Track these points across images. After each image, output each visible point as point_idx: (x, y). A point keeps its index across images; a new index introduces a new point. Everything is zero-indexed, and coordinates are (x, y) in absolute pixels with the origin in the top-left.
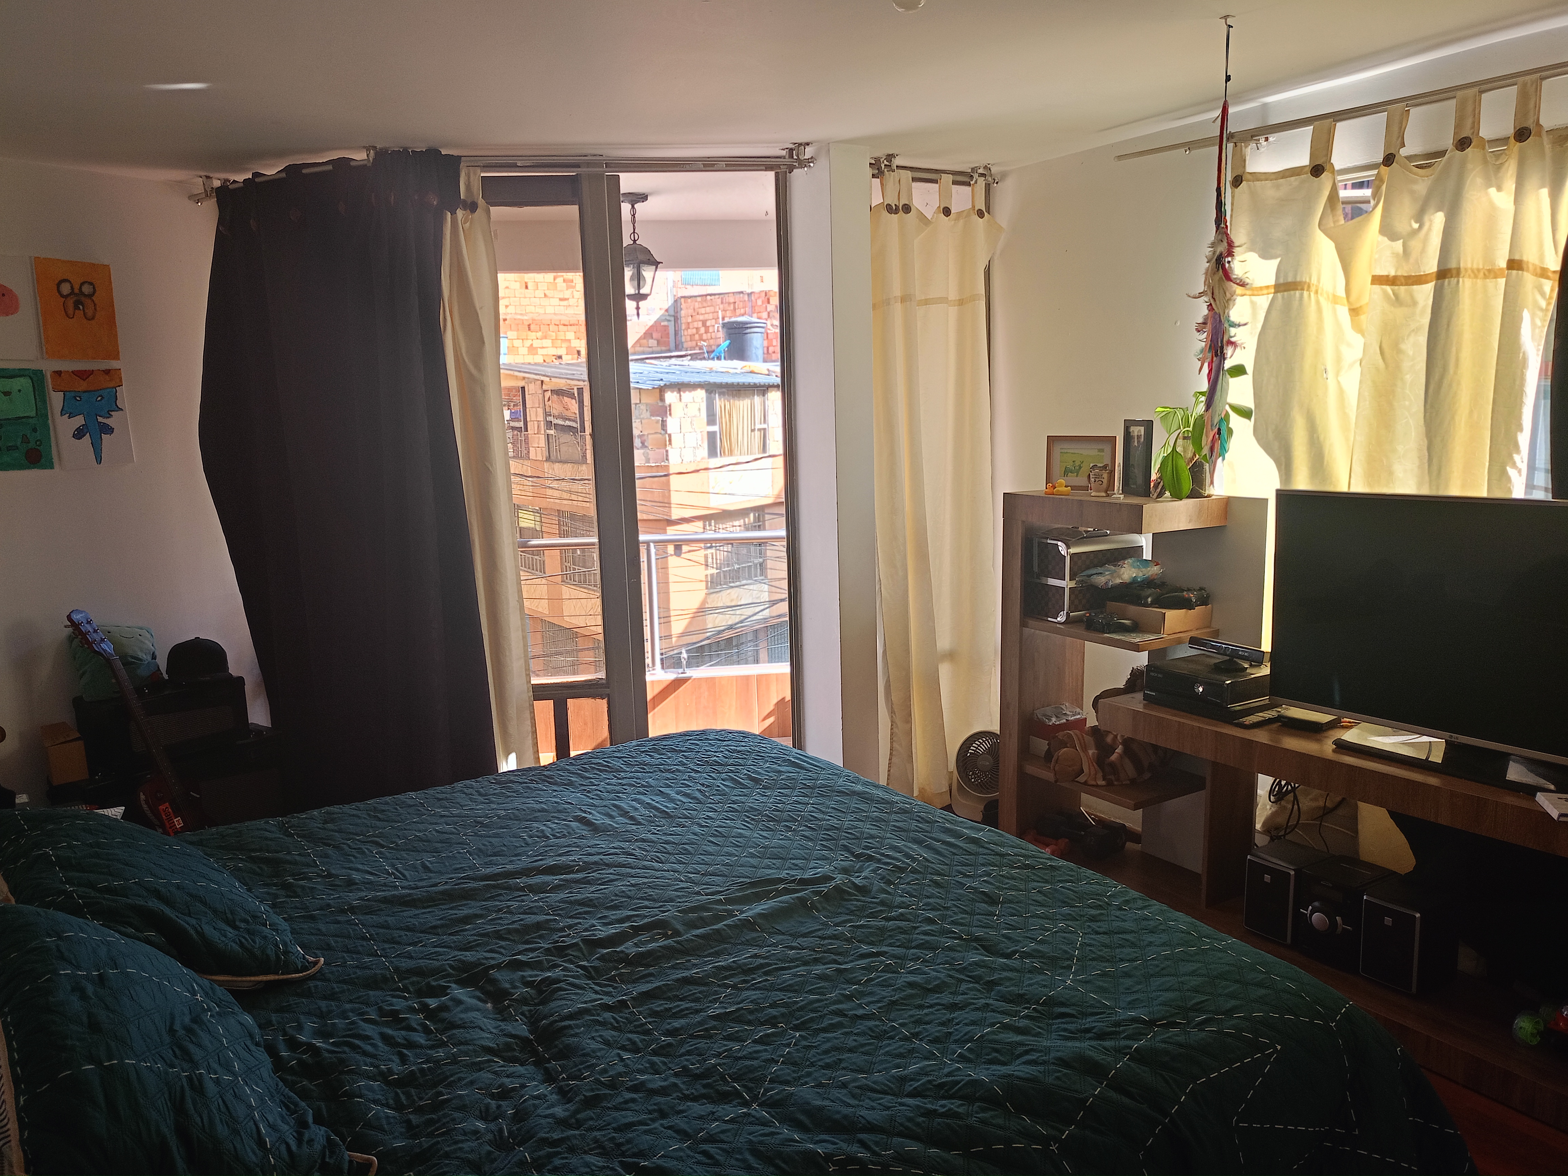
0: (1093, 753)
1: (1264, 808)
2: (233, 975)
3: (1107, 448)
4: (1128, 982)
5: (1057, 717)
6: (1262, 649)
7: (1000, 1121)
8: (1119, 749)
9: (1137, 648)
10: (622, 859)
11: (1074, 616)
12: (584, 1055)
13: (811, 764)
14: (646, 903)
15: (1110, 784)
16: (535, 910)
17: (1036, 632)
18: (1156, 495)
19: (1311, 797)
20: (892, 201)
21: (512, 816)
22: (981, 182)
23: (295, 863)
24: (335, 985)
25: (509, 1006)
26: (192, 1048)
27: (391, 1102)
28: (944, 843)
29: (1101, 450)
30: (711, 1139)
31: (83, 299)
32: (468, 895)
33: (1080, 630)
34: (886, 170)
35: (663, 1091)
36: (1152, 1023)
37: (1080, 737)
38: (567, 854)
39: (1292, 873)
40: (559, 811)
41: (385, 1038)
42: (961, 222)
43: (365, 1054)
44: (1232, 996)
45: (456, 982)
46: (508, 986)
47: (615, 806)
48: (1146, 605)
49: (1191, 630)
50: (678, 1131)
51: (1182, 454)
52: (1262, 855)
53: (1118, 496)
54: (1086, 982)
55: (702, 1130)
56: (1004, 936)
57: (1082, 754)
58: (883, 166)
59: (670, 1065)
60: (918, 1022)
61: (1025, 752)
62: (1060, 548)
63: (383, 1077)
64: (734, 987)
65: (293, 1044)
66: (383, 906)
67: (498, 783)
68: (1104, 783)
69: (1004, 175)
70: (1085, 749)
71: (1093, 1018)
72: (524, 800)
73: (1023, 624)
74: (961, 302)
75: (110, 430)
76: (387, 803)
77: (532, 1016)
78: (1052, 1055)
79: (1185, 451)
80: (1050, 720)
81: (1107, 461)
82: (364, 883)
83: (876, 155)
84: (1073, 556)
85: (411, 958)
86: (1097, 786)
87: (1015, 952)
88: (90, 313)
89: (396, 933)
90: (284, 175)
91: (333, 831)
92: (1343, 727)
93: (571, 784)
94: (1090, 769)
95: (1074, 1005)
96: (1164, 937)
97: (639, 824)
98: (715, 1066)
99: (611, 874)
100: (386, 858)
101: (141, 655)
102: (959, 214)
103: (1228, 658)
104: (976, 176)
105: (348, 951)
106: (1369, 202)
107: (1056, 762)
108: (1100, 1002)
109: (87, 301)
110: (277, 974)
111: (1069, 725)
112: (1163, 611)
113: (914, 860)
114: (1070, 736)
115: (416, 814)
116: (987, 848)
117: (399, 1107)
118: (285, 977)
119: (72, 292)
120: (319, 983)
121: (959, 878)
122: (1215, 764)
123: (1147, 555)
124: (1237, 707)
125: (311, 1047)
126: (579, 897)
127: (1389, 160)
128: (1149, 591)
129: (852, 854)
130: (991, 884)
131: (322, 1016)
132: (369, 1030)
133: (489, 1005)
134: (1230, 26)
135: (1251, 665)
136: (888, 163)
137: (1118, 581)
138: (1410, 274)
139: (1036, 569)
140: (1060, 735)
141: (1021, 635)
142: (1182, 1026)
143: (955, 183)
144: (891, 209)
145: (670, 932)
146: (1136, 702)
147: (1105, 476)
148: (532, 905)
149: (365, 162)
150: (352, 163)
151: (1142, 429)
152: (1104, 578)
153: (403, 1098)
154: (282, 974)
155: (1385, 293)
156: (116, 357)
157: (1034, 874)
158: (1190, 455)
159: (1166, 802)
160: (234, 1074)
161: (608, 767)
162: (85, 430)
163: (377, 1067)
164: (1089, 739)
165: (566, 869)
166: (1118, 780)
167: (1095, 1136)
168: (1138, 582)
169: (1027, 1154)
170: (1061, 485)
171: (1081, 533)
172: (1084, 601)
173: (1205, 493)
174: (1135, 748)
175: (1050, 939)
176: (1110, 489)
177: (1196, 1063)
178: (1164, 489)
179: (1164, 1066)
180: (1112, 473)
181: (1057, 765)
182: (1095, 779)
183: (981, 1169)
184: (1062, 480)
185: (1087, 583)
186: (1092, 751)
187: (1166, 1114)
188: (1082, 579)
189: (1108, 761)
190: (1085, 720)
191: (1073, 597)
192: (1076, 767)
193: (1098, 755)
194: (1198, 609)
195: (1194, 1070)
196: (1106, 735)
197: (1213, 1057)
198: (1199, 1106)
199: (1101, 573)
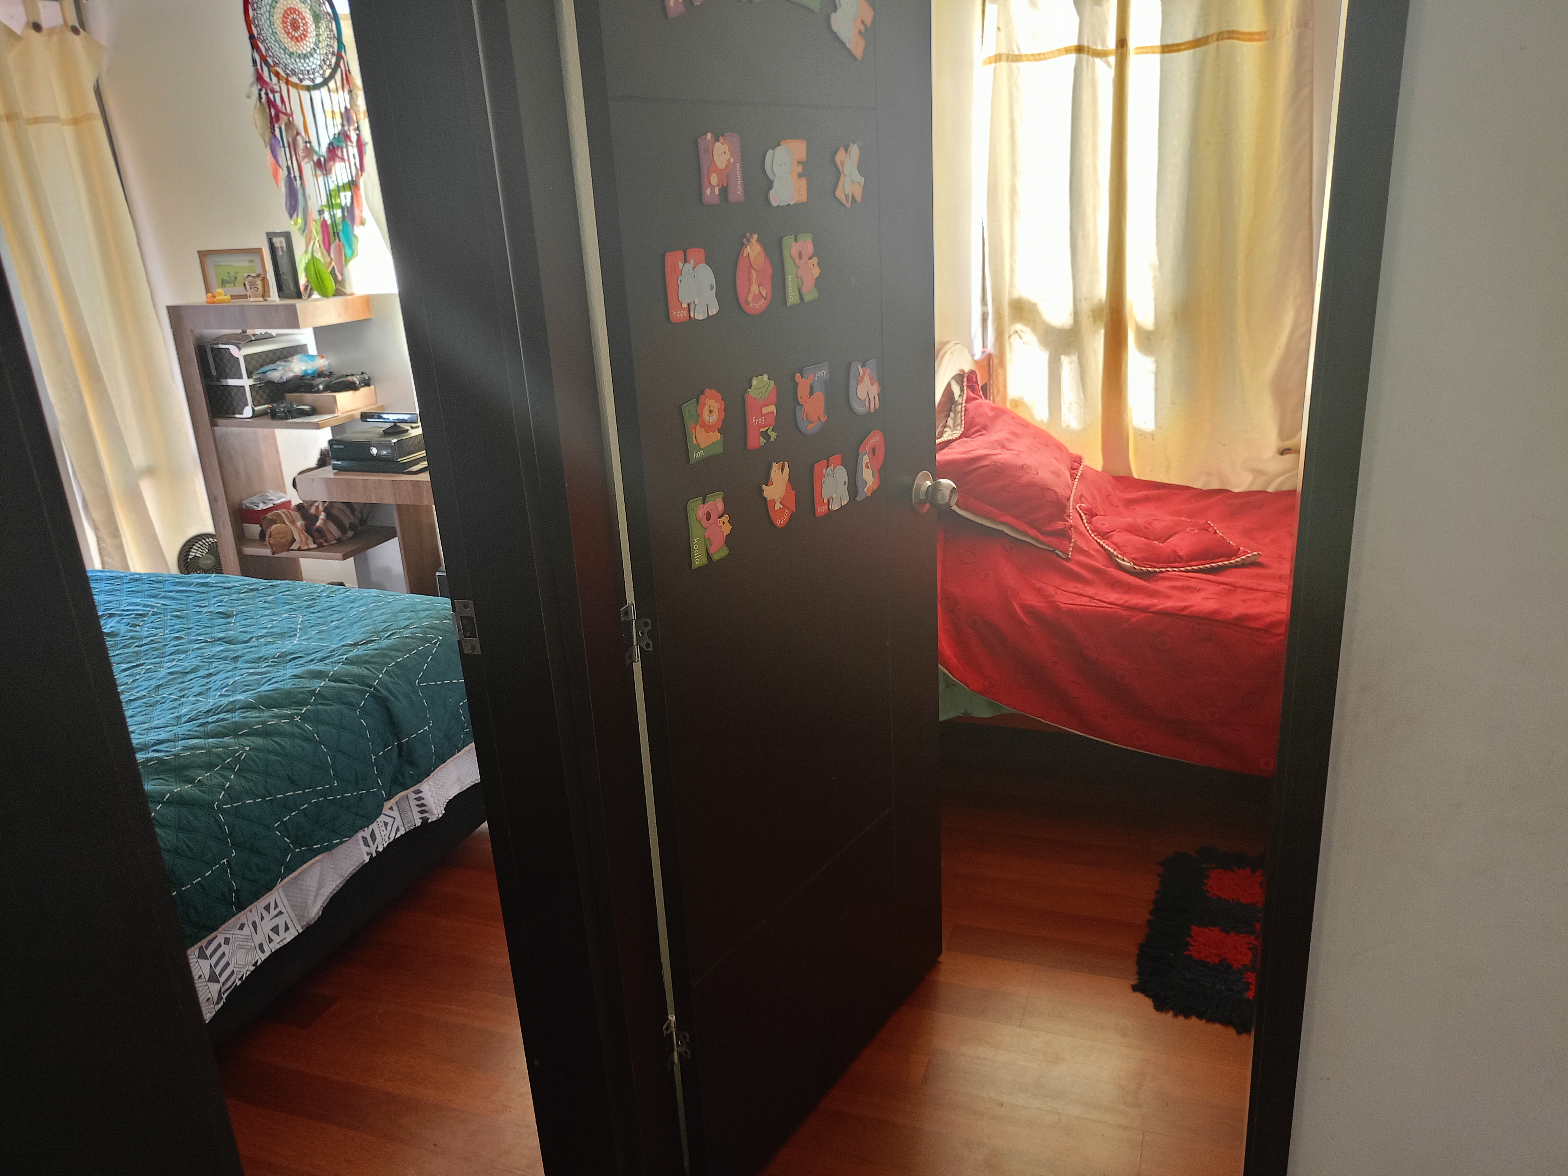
0: (301, 525)
3: (256, 258)
4: (338, 631)
5: (264, 503)
7: (258, 715)
8: (322, 516)
9: (318, 426)
11: (259, 411)
15: (321, 545)
17: (227, 429)
18: (307, 296)
28: (177, 592)
29: (251, 261)
33: (267, 420)
36: (355, 644)
37: (288, 514)
42: (55, 39)
44: (408, 619)
48: (318, 391)
49: (360, 407)
51: (320, 260)
53: (274, 299)
54: (308, 639)
56: (241, 632)
57: (292, 527)
61: (241, 538)
62: (232, 352)
68: (315, 546)
70: (293, 522)
73: (214, 424)
74: (75, 122)
78: (287, 676)
79: (323, 257)
80: (258, 506)
81: (260, 271)
84: (245, 357)
86: (311, 549)
87: (252, 638)
94: (300, 537)
95: (300, 651)
96: (361, 602)
102: (52, 30)
103: (393, 424)
107: (270, 536)
108: (320, 645)
111: (276, 507)
112: (334, 394)
113: (153, 607)
114: (278, 515)
116: (217, 587)
121: (197, 609)
122: (399, 507)
123: (312, 350)
124: (408, 460)
128: (320, 380)
135: (411, 427)
137: (291, 375)
139: (214, 373)
140: (269, 515)
141: (214, 434)
142: (376, 641)
146: (329, 473)
147: (259, 283)
151: (283, 239)
152: (279, 373)
157: (257, 593)
158: (328, 259)
159: (370, 550)
164: (296, 515)
166: (326, 541)
167: (325, 707)
168: (309, 374)
169: (280, 725)
170: (220, 294)
171: (248, 336)
172: (265, 396)
173: (348, 291)
174: (335, 512)
175: (278, 625)
176: (265, 294)
177: (388, 656)
178: (311, 290)
179: (366, 662)
180: (264, 280)
181: (271, 539)
182: (307, 544)
183: (247, 740)
184: (220, 290)
185: (263, 380)
186: (300, 523)
187: (370, 686)
188: (258, 376)
189: (314, 527)
190: (290, 501)
191: (254, 393)
192: (289, 538)
193: (306, 525)
194: (363, 391)
195: (387, 660)
196: (311, 508)
197: (399, 651)
198: (391, 677)
199: (276, 369)
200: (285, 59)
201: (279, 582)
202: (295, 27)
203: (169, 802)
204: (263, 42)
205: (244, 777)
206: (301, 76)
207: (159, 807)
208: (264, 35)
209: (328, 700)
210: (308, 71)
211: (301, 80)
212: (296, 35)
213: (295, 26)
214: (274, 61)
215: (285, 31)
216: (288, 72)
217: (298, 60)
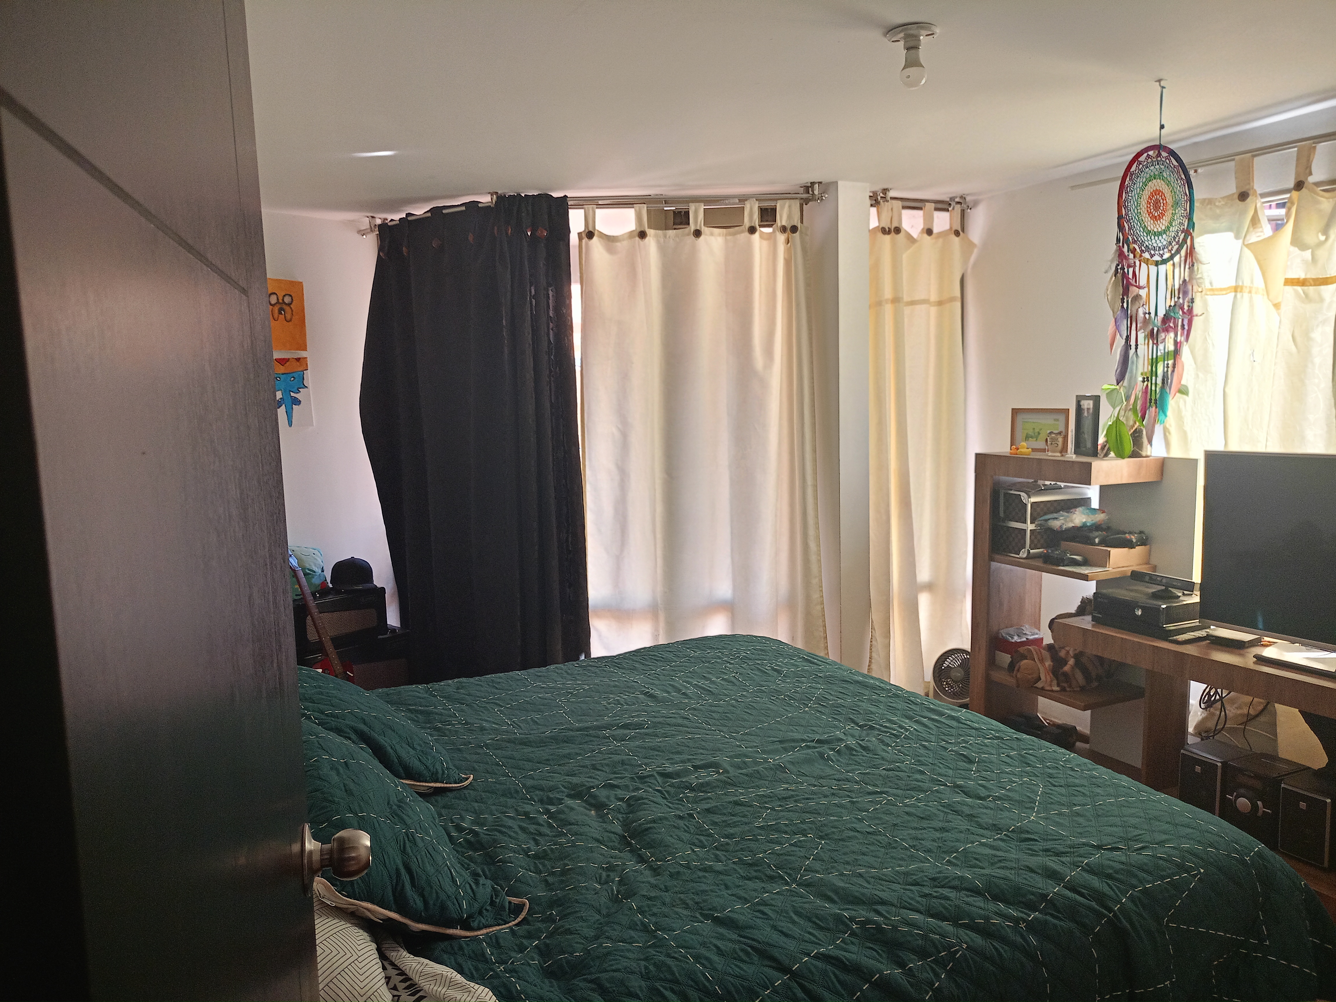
0: (1049, 665)
1: (1196, 713)
2: (415, 781)
3: (1062, 418)
4: (1080, 820)
5: (1018, 635)
6: (1193, 581)
7: (982, 905)
8: (1071, 662)
9: (1085, 578)
10: (680, 721)
11: (1033, 553)
12: (665, 846)
13: (821, 661)
14: (701, 751)
15: (1063, 690)
16: (618, 752)
17: (1002, 565)
18: (1102, 455)
19: (1236, 705)
20: (886, 225)
21: (593, 689)
22: (958, 208)
23: (441, 714)
24: (483, 794)
25: (607, 814)
26: (405, 817)
27: (532, 868)
28: (930, 719)
29: (1057, 420)
30: (764, 903)
31: (284, 306)
32: (568, 740)
33: (1039, 563)
34: (881, 201)
35: (726, 873)
36: (1099, 847)
37: (1038, 651)
38: (638, 716)
39: (1219, 764)
40: (628, 687)
41: (521, 828)
42: (941, 239)
43: (510, 837)
44: (1165, 833)
45: (567, 796)
46: (605, 800)
47: (670, 685)
48: (1093, 544)
49: (1133, 566)
50: (740, 898)
51: (1125, 422)
52: (1195, 751)
53: (1071, 456)
54: (1047, 819)
55: (757, 897)
56: (980, 785)
57: (1039, 665)
58: (879, 198)
59: (729, 857)
60: (916, 839)
61: (991, 662)
62: (1022, 498)
63: (526, 852)
64: (773, 809)
65: (459, 829)
66: (508, 745)
67: (581, 667)
68: (1058, 689)
69: (976, 203)
70: (1042, 661)
71: (1052, 842)
72: (602, 679)
73: (992, 559)
74: (940, 303)
75: (297, 402)
76: (500, 678)
77: (624, 821)
78: (1020, 863)
79: (1127, 420)
80: (1012, 638)
81: (1062, 428)
82: (492, 729)
83: (874, 189)
84: (1033, 504)
85: (533, 779)
86: (1052, 691)
87: (989, 796)
88: (288, 317)
89: (521, 763)
90: (429, 214)
91: (464, 694)
92: (1263, 645)
93: (635, 669)
94: (1046, 678)
95: (1036, 833)
96: (1109, 790)
97: (691, 698)
98: (763, 858)
99: (673, 730)
100: (505, 715)
101: (315, 569)
102: (940, 234)
103: (1164, 588)
104: (953, 204)
105: (488, 772)
106: (1283, 220)
107: (1018, 671)
108: (1057, 832)
109: (287, 308)
110: (443, 783)
111: (1029, 642)
112: (1109, 549)
113: (907, 730)
114: (1030, 651)
115: (523, 686)
116: (965, 724)
117: (538, 872)
118: (448, 785)
119: (278, 302)
120: (471, 792)
121: (943, 744)
123: (1095, 504)
124: (1171, 627)
125: (472, 831)
126: (651, 744)
127: (1299, 186)
128: (1097, 534)
129: (857, 724)
130: (969, 749)
131: (477, 813)
132: (510, 823)
133: (593, 812)
134: (1163, 87)
135: (1184, 594)
136: (883, 196)
137: (1071, 525)
138: (1318, 277)
139: (1002, 514)
140: (1021, 650)
141: (990, 567)
142: (1124, 851)
143: (936, 209)
144: (885, 231)
145: (721, 771)
146: (1086, 622)
147: (1060, 440)
148: (617, 748)
149: (490, 204)
150: (480, 205)
151: (1091, 402)
152: (1060, 522)
153: (541, 867)
154: (446, 783)
155: (1296, 292)
156: (305, 349)
157: (1003, 743)
158: (1131, 423)
160: (430, 836)
161: (663, 658)
162: (282, 402)
163: (520, 846)
164: (1046, 654)
165: (639, 726)
166: (1070, 686)
167: (1056, 921)
168: (1087, 526)
169: (1003, 928)
170: (1023, 448)
171: (1039, 486)
172: (1042, 541)
173: (1144, 454)
174: (1084, 660)
175: (1017, 789)
176: (1064, 450)
177: (1136, 876)
178: (1109, 450)
179: (1109, 876)
180: (1066, 438)
181: (1019, 673)
182: (1051, 685)
183: (967, 935)
184: (1024, 444)
185: (1044, 526)
186: (1048, 663)
187: (1110, 910)
188: (1039, 522)
189: (1061, 671)
190: (1042, 639)
191: (1033, 537)
192: (1035, 676)
193: (1053, 666)
194: (1138, 549)
195: (1134, 881)
196: (1060, 651)
197: (1149, 873)
198: (1136, 905)
199: (1057, 518)
200: (1144, 237)
201: (1025, 736)
202: (1157, 208)
203: (876, 985)
204: (1128, 221)
205: (956, 981)
206: (1153, 252)
207: (866, 986)
208: (1130, 215)
209: (1059, 912)
210: (1159, 247)
211: (1152, 256)
212: (1156, 214)
213: (1157, 206)
214: (1133, 239)
215: (1147, 211)
216: (1143, 248)
217: (1153, 237)
